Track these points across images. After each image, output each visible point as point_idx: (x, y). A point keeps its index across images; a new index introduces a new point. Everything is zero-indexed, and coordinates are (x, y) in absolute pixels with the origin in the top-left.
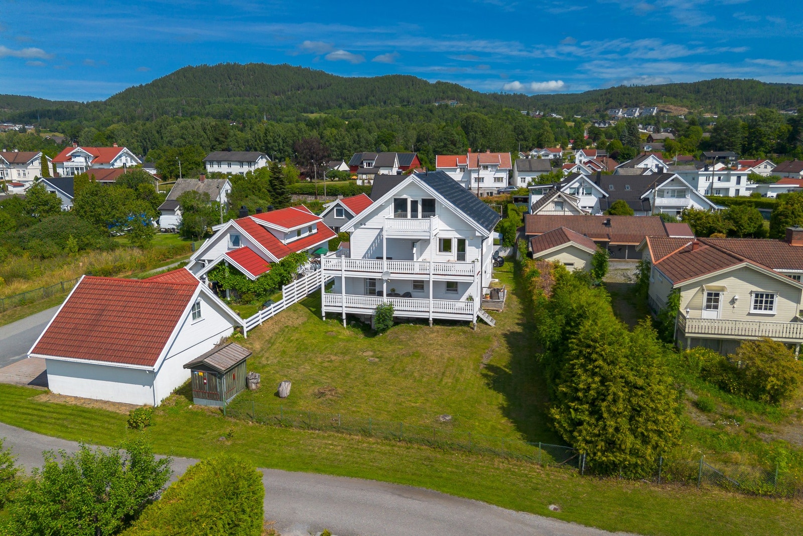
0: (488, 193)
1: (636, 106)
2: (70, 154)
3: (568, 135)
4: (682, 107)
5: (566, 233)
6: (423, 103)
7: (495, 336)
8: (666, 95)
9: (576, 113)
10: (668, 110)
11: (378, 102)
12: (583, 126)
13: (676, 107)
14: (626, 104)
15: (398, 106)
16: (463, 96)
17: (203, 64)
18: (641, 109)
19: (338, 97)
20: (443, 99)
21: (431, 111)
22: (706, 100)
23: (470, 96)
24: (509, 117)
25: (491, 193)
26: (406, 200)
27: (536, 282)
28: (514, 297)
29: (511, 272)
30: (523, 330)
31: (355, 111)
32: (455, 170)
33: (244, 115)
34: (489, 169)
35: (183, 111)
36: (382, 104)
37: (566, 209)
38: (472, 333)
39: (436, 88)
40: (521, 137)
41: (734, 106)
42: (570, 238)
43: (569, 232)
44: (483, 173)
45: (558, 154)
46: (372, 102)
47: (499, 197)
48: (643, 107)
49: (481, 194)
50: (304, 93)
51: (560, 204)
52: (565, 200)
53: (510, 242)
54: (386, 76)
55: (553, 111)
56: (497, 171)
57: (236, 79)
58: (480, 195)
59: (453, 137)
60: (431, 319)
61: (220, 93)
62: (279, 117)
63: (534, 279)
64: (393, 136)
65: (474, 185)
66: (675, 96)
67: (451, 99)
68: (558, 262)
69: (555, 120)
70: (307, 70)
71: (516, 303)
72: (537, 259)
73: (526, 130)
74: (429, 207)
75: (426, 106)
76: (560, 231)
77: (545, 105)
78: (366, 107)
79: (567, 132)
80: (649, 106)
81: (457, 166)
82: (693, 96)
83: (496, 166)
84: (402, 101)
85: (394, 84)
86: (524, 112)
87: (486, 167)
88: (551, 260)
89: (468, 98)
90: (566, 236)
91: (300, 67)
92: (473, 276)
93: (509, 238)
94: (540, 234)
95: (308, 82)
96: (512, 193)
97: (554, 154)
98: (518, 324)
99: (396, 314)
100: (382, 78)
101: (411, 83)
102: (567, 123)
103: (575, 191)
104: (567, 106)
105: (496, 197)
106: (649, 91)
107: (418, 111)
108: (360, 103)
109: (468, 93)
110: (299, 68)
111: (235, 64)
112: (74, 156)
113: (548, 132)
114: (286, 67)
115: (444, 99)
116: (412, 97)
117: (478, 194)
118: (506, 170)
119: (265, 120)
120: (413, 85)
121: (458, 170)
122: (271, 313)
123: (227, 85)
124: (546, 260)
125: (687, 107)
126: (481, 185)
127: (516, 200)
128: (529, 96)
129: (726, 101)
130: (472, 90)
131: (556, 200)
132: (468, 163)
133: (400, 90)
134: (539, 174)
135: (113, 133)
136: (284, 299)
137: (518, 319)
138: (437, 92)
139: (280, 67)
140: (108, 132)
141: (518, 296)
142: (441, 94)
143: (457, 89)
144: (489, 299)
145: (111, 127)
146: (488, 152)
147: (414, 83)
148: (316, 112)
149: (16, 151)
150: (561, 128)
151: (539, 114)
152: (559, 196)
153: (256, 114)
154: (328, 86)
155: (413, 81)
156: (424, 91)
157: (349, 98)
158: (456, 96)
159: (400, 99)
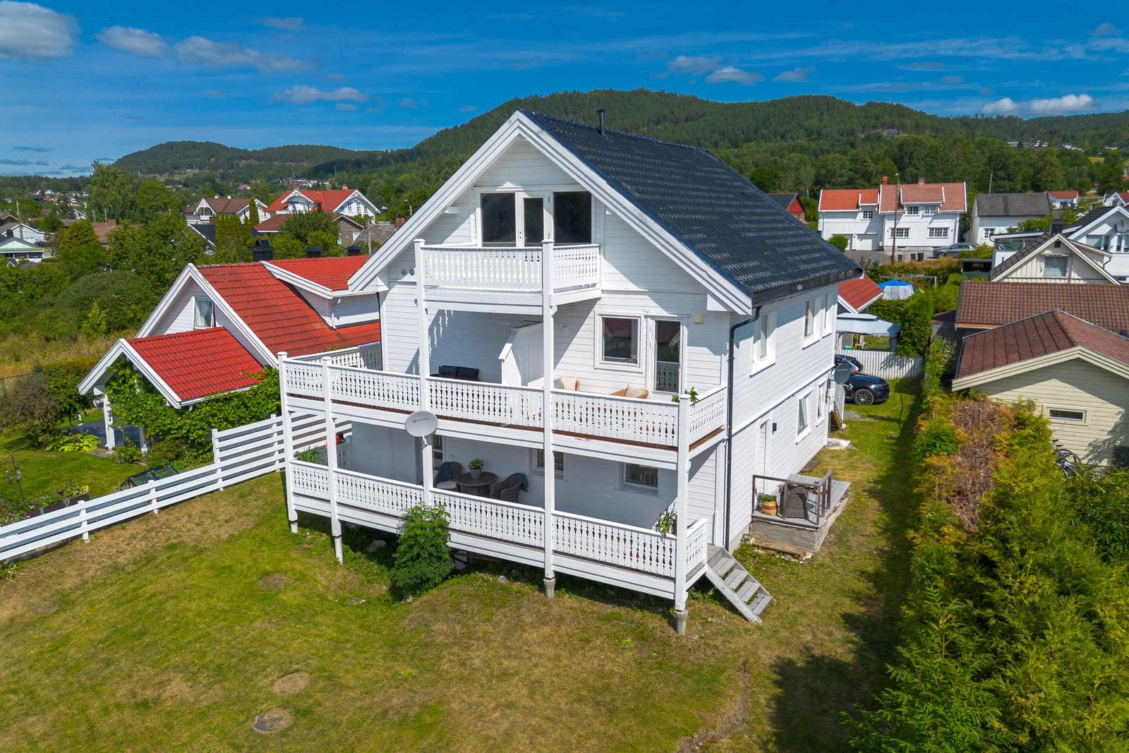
0: (913, 256)
2: (285, 200)
3: (1092, 177)
5: (1066, 323)
6: (842, 134)
7: (745, 666)
9: (1110, 143)
11: (772, 136)
12: (1122, 162)
15: (803, 142)
16: (908, 122)
17: (534, 95)
19: (713, 132)
20: (875, 127)
23: (921, 122)
24: (986, 149)
25: (921, 256)
26: (510, 198)
27: (938, 470)
28: (875, 503)
29: (898, 421)
30: (858, 652)
31: (736, 150)
32: (854, 215)
34: (921, 213)
36: (779, 138)
37: (1074, 275)
38: (665, 643)
39: (866, 111)
40: (1002, 173)
42: (1074, 338)
43: (1073, 322)
44: (906, 220)
45: (1069, 200)
46: (763, 137)
47: (934, 263)
49: (900, 257)
50: (665, 128)
51: (1060, 261)
52: (1072, 254)
53: (914, 344)
54: (787, 99)
55: (1066, 140)
56: (937, 216)
57: (574, 113)
58: (896, 259)
59: (866, 166)
60: (549, 574)
63: (933, 460)
64: (776, 177)
65: (888, 241)
67: (888, 128)
68: (1031, 406)
69: (1069, 152)
70: (672, 96)
71: (870, 529)
72: (965, 393)
73: (1011, 162)
75: (845, 139)
76: (1049, 320)
77: (1052, 133)
78: (753, 144)
79: (1090, 172)
81: (858, 207)
83: (934, 207)
84: (809, 133)
85: (799, 108)
86: (1015, 144)
87: (914, 210)
88: (1008, 398)
89: (918, 125)
90: (1064, 332)
91: (663, 91)
92: (675, 449)
93: (911, 335)
94: (991, 328)
95: (673, 113)
96: (963, 254)
97: (1063, 200)
98: (850, 620)
99: (456, 541)
100: (781, 102)
101: (826, 106)
102: (1090, 158)
103: (1100, 241)
104: (1093, 132)
105: (929, 263)
107: (832, 145)
108: (745, 138)
109: (917, 118)
110: (661, 94)
111: (574, 92)
112: (291, 202)
113: (1052, 165)
114: (643, 93)
115: (877, 128)
116: (826, 127)
117: (892, 257)
118: (955, 214)
120: (828, 109)
121: (861, 215)
122: (149, 502)
124: (993, 398)
126: (900, 242)
127: (968, 267)
128: (1025, 119)
130: (924, 114)
131: (1048, 252)
132: (880, 201)
133: (809, 117)
134: (1024, 220)
135: (402, 185)
136: (218, 464)
137: (857, 597)
138: (866, 117)
139: (634, 93)
140: (396, 185)
141: (887, 505)
142: (873, 121)
143: (901, 111)
144: (773, 515)
145: (401, 178)
146: (921, 183)
147: (831, 107)
149: (229, 197)
150: (1078, 167)
151: (1040, 146)
152: (1058, 244)
154: (700, 117)
155: (828, 104)
156: (846, 118)
157: (730, 132)
158: (897, 122)
159: (806, 130)
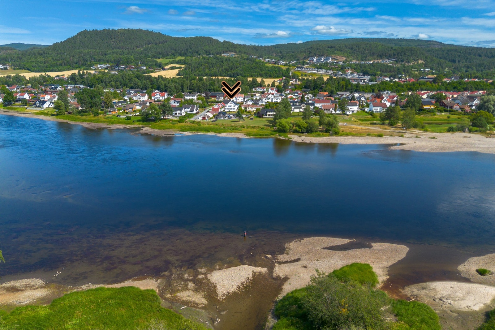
0: (240, 102)
1: (323, 56)
4: (343, 57)
8: (337, 50)
10: (337, 58)
13: (340, 57)
14: (318, 54)
16: (237, 50)
18: (324, 57)
19: (172, 49)
21: (222, 62)
22: (354, 53)
24: (258, 65)
33: (128, 61)
34: (240, 98)
35: (94, 59)
39: (224, 45)
41: (366, 57)
48: (326, 56)
50: (153, 47)
57: (115, 39)
61: (107, 47)
62: (146, 63)
66: (341, 51)
67: (231, 52)
74: (232, 104)
80: (328, 56)
82: (349, 51)
85: (201, 41)
86: (267, 60)
89: (240, 52)
95: (154, 40)
101: (210, 41)
106: (330, 47)
115: (228, 52)
116: (211, 50)
119: (140, 64)
120: (211, 43)
123: (110, 42)
125: (345, 57)
129: (364, 54)
133: (205, 46)
138: (224, 48)
142: (226, 49)
147: (212, 41)
148: (161, 58)
153: (134, 61)
154: (165, 42)
155: (211, 41)
156: (217, 47)
157: (178, 50)
158: (234, 50)
159: (205, 51)
